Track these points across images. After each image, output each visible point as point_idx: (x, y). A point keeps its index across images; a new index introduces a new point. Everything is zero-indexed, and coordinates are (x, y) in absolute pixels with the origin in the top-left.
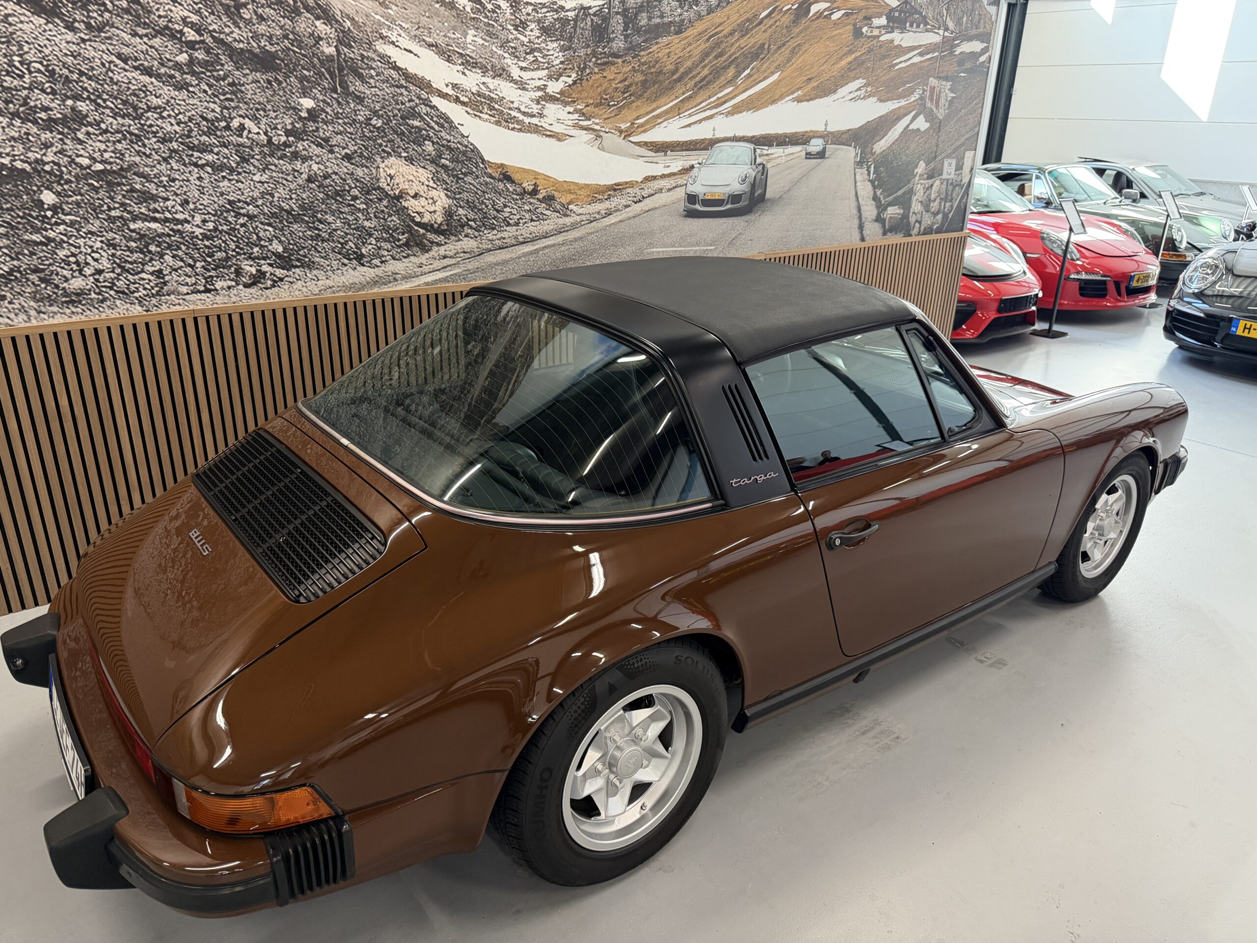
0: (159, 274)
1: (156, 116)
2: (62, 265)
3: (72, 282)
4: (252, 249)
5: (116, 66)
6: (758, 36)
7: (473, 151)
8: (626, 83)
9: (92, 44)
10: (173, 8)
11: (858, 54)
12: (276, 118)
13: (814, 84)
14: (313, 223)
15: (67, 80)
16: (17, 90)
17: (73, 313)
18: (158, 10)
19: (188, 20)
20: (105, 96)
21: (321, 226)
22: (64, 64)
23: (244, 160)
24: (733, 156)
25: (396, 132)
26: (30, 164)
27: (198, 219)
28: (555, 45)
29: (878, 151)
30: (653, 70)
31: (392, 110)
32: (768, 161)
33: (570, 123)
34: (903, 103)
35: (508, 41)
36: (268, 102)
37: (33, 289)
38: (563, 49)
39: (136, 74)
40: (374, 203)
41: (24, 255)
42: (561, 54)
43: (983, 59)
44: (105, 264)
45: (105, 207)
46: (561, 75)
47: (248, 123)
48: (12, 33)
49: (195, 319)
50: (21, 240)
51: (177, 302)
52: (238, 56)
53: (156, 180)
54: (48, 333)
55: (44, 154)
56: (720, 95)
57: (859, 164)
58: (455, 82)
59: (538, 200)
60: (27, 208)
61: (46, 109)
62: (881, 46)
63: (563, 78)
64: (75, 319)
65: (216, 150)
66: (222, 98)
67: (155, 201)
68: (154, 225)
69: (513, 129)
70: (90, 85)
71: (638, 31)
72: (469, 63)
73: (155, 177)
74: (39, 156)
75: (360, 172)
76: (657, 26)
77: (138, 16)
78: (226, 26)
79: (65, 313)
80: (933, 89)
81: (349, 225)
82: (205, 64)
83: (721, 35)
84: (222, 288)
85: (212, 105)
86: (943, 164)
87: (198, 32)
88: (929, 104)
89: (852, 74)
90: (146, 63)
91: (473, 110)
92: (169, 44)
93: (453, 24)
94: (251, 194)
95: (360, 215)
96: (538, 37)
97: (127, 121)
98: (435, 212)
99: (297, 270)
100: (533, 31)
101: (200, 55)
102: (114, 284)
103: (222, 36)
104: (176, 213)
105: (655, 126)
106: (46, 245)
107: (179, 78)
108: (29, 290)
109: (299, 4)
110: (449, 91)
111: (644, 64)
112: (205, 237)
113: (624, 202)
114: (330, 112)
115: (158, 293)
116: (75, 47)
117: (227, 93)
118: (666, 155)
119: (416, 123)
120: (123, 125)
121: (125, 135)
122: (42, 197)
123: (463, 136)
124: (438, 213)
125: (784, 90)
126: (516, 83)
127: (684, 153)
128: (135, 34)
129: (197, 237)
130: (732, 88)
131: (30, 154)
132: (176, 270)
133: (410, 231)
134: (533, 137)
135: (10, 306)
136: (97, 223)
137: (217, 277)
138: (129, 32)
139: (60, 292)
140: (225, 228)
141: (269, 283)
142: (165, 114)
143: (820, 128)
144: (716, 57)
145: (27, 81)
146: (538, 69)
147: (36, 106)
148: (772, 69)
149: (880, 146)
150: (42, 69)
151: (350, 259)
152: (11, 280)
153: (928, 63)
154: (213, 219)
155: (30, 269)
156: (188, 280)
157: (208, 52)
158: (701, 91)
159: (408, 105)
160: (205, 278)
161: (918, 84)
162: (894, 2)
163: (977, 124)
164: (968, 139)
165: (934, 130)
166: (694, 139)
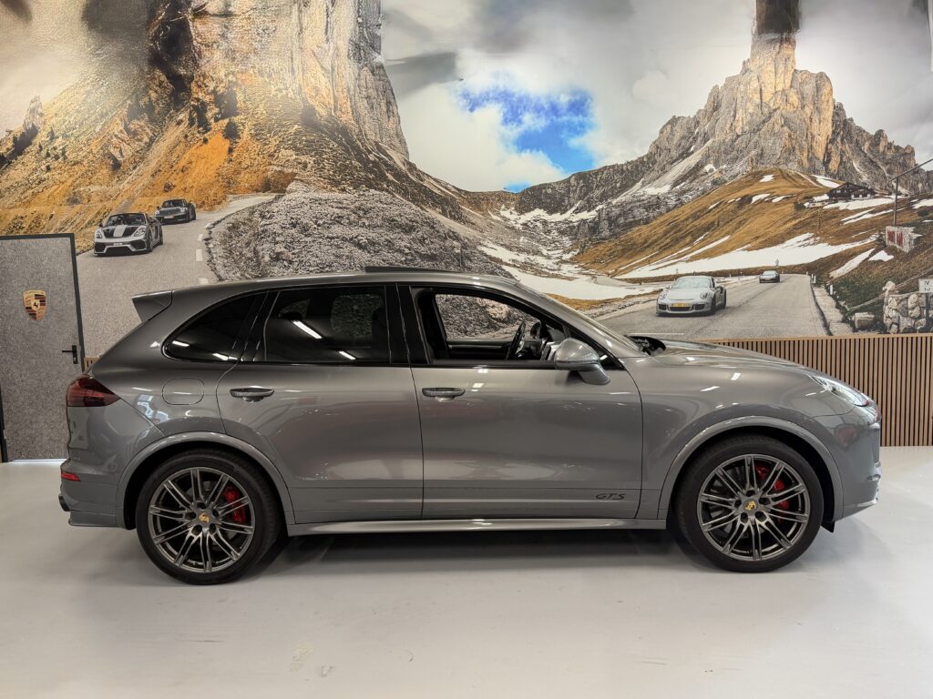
8: (611, 251)
9: (375, 257)
10: (402, 243)
11: (803, 218)
13: (761, 240)
18: (397, 243)
19: (407, 246)
24: (694, 283)
28: (567, 238)
29: (836, 277)
30: (629, 243)
32: (725, 285)
33: (576, 272)
34: (857, 244)
35: (541, 239)
38: (571, 239)
40: (474, 310)
42: (570, 242)
46: (570, 251)
48: (352, 256)
56: (681, 251)
57: (817, 285)
58: (514, 258)
62: (826, 212)
69: (543, 277)
71: (618, 226)
72: (520, 250)
76: (632, 222)
77: (390, 247)
78: (419, 247)
80: (892, 233)
81: (462, 319)
83: (678, 221)
88: (889, 243)
89: (799, 231)
91: (523, 269)
92: (400, 254)
93: (513, 235)
96: (557, 236)
98: (502, 313)
100: (555, 233)
103: (418, 250)
105: (631, 271)
109: (447, 236)
110: (511, 263)
111: (623, 241)
113: (612, 308)
118: (640, 284)
125: (734, 245)
126: (545, 257)
127: (655, 283)
128: (388, 252)
130: (690, 247)
133: (489, 321)
134: (556, 279)
143: (772, 264)
144: (675, 233)
146: (557, 249)
148: (723, 233)
149: (838, 273)
153: (883, 217)
158: (666, 251)
161: (874, 231)
162: (834, 185)
165: (900, 260)
166: (661, 275)
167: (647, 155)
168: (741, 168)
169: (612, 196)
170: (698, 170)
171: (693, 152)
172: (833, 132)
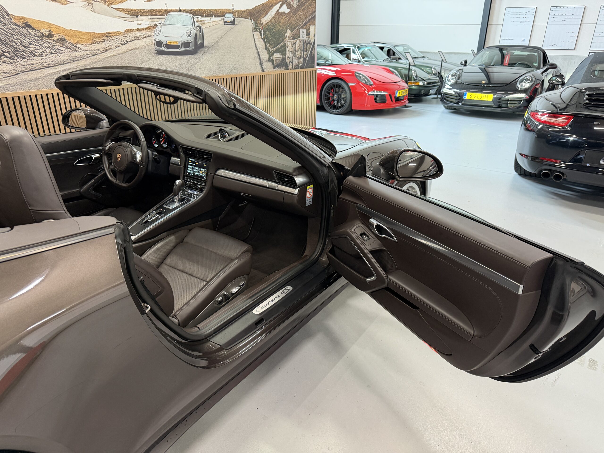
24: (181, 21)
29: (264, 23)
57: (255, 29)
59: (54, 40)
86: (300, 32)
113: (114, 44)
118: (137, 17)
127: (150, 17)
143: (231, 8)
149: (265, 20)
163: (315, 11)
164: (310, 19)
165: (293, 13)
166: (154, 9)
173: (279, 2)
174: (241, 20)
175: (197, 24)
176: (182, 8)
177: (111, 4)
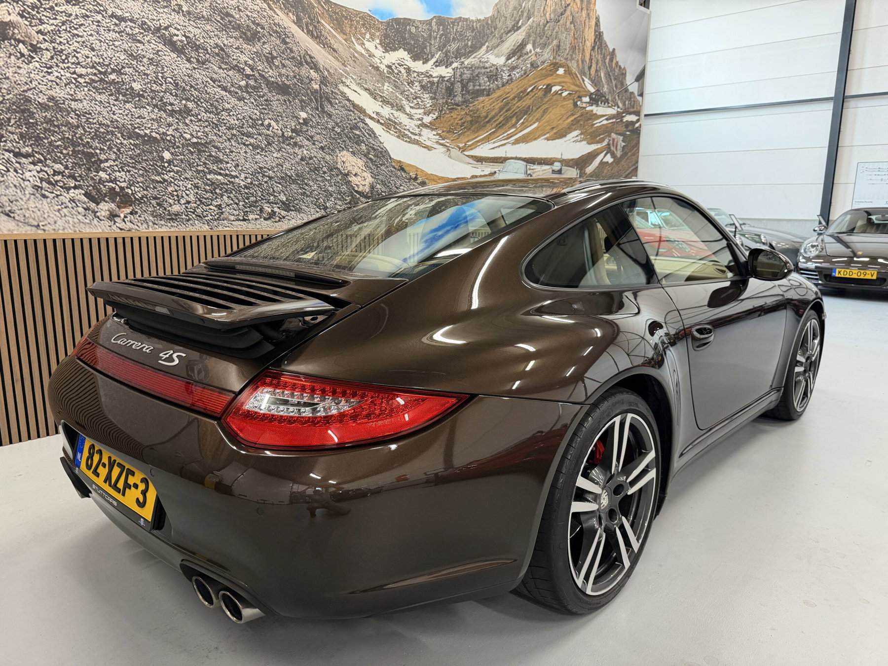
0: (219, 207)
1: (227, 114)
2: (170, 196)
3: (173, 207)
4: (270, 197)
5: (209, 84)
6: (527, 102)
7: (385, 152)
8: (463, 121)
9: (199, 70)
10: (241, 56)
11: (576, 116)
12: (287, 122)
13: (555, 131)
14: (303, 185)
15: (184, 89)
16: (158, 92)
17: (172, 226)
18: (233, 55)
19: (248, 63)
20: (202, 101)
21: (306, 187)
22: (183, 80)
23: (269, 144)
24: (515, 168)
25: (347, 137)
26: (160, 135)
27: (243, 176)
28: (428, 96)
29: (588, 173)
30: (476, 115)
31: (345, 124)
32: (533, 173)
33: (435, 141)
34: (599, 146)
35: (404, 91)
36: (284, 112)
37: (153, 209)
38: (432, 98)
39: (219, 90)
40: (334, 177)
41: (150, 188)
42: (430, 101)
43: (637, 125)
44: (192, 198)
45: (195, 164)
46: (430, 113)
47: (273, 123)
48: (159, 61)
49: (238, 236)
50: (150, 179)
51: (228, 225)
52: (271, 85)
53: (223, 151)
54: (159, 237)
55: (168, 130)
56: (509, 132)
58: (378, 111)
59: (418, 183)
60: (155, 161)
61: (171, 104)
62: (587, 113)
63: (431, 115)
64: (173, 229)
65: (255, 137)
66: (261, 107)
67: (222, 163)
68: (219, 177)
69: (406, 141)
70: (196, 93)
71: (468, 92)
72: (385, 102)
73: (223, 149)
74: (165, 131)
75: (328, 158)
76: (478, 90)
77: (223, 58)
78: (266, 68)
79: (167, 226)
80: (614, 140)
81: (321, 188)
82: (254, 88)
83: (509, 99)
84: (252, 219)
85: (255, 111)
87: (252, 70)
88: (612, 148)
89: (574, 127)
90: (224, 84)
91: (386, 128)
92: (237, 75)
93: (377, 78)
94: (271, 164)
95: (327, 183)
96: (419, 91)
97: (212, 116)
98: (365, 185)
99: (293, 213)
100: (417, 87)
101: (252, 82)
102: (195, 211)
103: (263, 73)
104: (231, 171)
105: (476, 147)
106: (163, 183)
107: (240, 94)
108: (150, 210)
109: (303, 60)
110: (375, 117)
111: (471, 111)
112: (246, 187)
114: (315, 122)
115: (218, 219)
116: (190, 72)
117: (263, 105)
118: (482, 164)
119: (357, 132)
120: (209, 118)
121: (210, 123)
122: (164, 155)
123: (381, 143)
124: (367, 186)
125: (540, 133)
126: (408, 115)
127: (491, 164)
128: (220, 68)
129: (241, 187)
130: (514, 129)
131: (160, 129)
132: (228, 205)
133: (352, 195)
134: (416, 146)
135: (139, 218)
136: (190, 173)
137: (250, 212)
138: (218, 66)
139: (167, 212)
140: (257, 183)
141: (278, 218)
142: (231, 113)
143: (560, 157)
144: (507, 111)
145: (164, 88)
146: (419, 108)
147: (166, 102)
148: (534, 120)
150: (172, 82)
151: (320, 209)
152: (141, 202)
153: (610, 125)
154: (250, 177)
155: (152, 197)
156: (235, 212)
157: (256, 81)
158: (500, 130)
159: (353, 121)
160: (244, 212)
161: (606, 136)
162: (592, 90)
163: (637, 162)
164: (633, 170)
165: (616, 163)
166: (496, 156)
167: (491, 17)
168: (547, 55)
169: (464, 55)
170: (523, 48)
171: (520, 27)
172: (595, 41)
173: (603, 151)
174: (567, 170)
175: (529, 172)
176: (519, 156)
177: (464, 151)
